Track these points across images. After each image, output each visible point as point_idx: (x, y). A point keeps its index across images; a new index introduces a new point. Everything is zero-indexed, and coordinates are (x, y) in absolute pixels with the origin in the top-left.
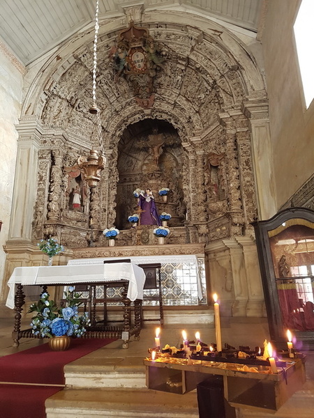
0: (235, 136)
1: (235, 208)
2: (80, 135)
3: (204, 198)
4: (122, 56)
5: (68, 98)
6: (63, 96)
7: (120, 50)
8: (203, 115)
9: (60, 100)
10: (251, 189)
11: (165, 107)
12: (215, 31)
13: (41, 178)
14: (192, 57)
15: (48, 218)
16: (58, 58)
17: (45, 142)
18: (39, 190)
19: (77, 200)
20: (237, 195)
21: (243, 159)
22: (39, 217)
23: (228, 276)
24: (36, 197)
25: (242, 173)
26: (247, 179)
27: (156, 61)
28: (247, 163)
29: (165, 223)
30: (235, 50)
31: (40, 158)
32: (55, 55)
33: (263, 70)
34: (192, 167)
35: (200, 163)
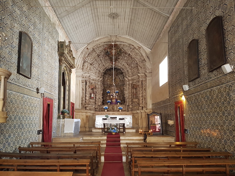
0: (142, 81)
1: (141, 102)
2: (92, 74)
3: (131, 97)
4: (109, 51)
5: (91, 63)
6: (89, 62)
7: (108, 49)
8: (132, 71)
9: (88, 63)
10: (145, 97)
11: (120, 65)
12: (139, 47)
13: (83, 90)
14: (131, 54)
15: (85, 102)
16: (87, 49)
17: (83, 77)
18: (82, 93)
19: (92, 96)
20: (142, 98)
21: (144, 88)
22: (83, 101)
23: (137, 120)
24: (82, 95)
25: (143, 92)
26: (144, 94)
27: (119, 53)
28: (145, 89)
29: (118, 103)
30: (144, 55)
31: (82, 83)
32: (86, 48)
33: (151, 62)
34: (128, 86)
35: (131, 86)
